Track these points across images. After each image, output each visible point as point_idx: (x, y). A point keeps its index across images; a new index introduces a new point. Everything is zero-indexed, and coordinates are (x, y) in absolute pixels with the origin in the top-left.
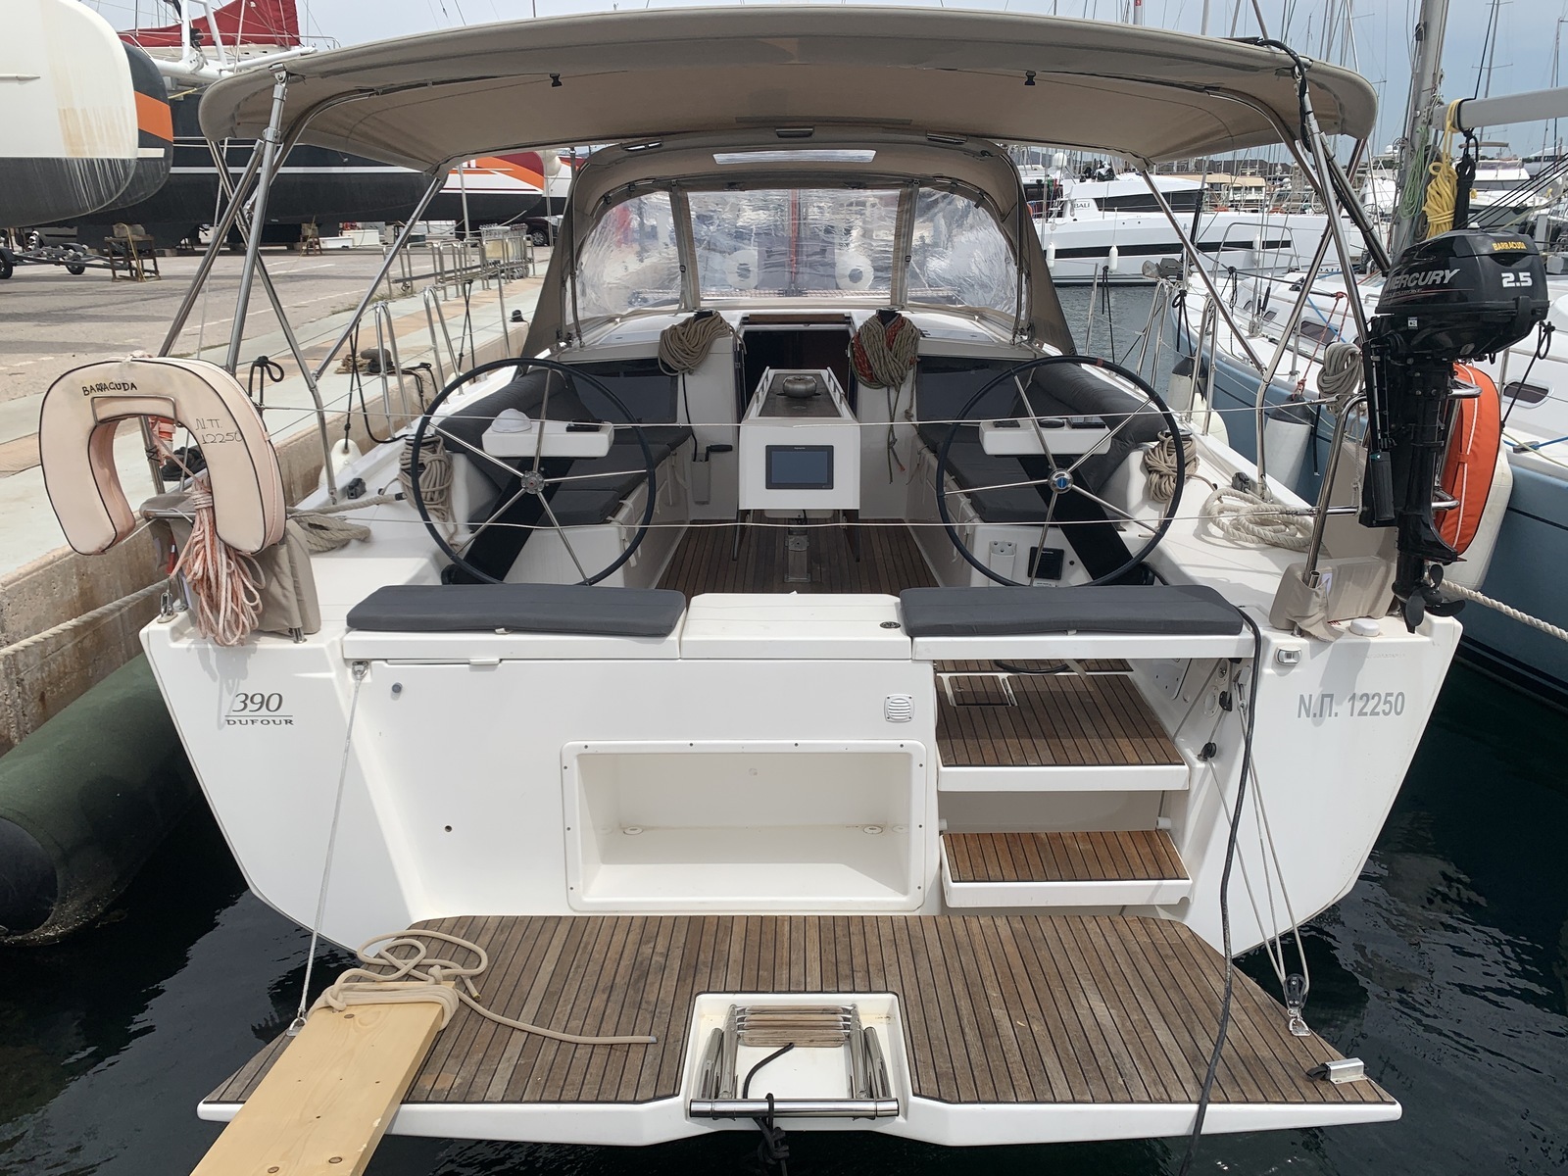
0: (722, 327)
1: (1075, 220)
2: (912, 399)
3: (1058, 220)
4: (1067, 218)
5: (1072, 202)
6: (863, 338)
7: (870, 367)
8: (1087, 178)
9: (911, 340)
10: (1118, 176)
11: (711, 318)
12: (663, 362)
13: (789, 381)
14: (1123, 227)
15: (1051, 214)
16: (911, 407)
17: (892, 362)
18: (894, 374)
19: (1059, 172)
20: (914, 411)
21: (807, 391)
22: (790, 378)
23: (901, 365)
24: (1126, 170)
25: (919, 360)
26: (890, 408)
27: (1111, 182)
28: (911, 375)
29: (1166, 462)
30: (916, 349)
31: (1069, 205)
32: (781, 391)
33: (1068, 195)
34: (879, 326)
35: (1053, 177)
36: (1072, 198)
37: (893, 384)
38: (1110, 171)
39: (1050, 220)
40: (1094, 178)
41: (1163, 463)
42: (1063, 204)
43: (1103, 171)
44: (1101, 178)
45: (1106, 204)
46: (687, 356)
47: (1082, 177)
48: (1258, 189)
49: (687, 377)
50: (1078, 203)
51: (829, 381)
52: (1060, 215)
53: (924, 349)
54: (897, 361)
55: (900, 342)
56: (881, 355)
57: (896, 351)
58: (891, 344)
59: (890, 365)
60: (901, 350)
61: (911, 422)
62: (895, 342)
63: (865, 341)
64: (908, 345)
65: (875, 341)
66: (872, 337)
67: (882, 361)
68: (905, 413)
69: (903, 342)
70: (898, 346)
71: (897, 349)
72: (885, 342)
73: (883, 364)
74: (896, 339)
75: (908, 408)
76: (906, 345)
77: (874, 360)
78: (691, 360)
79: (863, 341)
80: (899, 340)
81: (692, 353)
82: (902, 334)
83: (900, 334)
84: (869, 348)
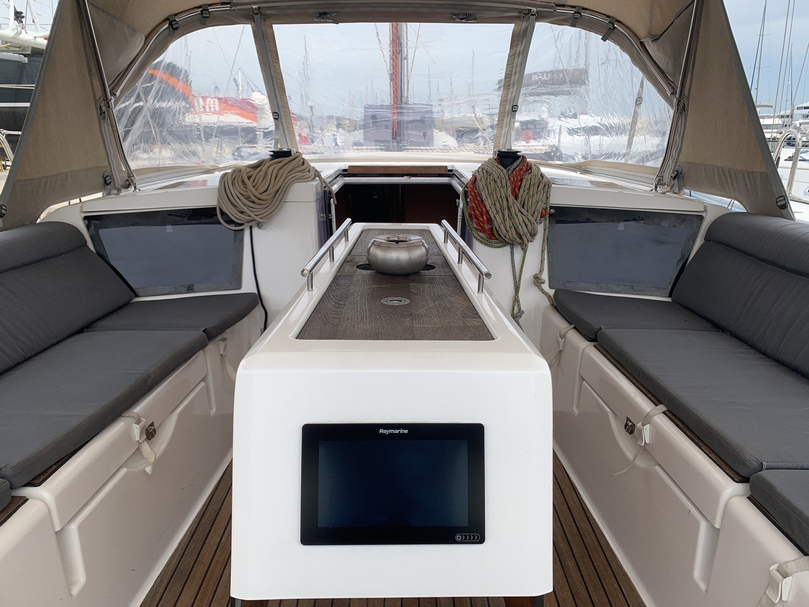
0: (304, 171)
2: (542, 262)
6: (481, 184)
7: (490, 220)
9: (541, 186)
11: (287, 159)
12: (223, 213)
13: (379, 245)
16: (541, 271)
17: (519, 214)
18: (523, 230)
20: (545, 276)
21: (411, 263)
22: (382, 239)
23: (530, 217)
25: (552, 211)
26: (514, 275)
28: (540, 228)
30: (548, 197)
32: (363, 261)
34: (498, 171)
37: (520, 241)
46: (251, 204)
49: (256, 230)
51: (446, 241)
53: (558, 199)
54: (524, 212)
55: (529, 188)
56: (505, 206)
57: (523, 200)
58: (517, 191)
59: (515, 217)
60: (530, 199)
61: (542, 290)
62: (522, 190)
63: (484, 188)
64: (539, 193)
65: (496, 187)
66: (492, 182)
67: (506, 212)
68: (533, 280)
69: (532, 188)
70: (525, 193)
71: (524, 197)
72: (509, 189)
73: (506, 216)
74: (523, 185)
75: (537, 272)
76: (537, 192)
77: (495, 212)
78: (260, 210)
79: (481, 188)
80: (527, 186)
81: (260, 201)
82: (531, 179)
83: (529, 179)
84: (488, 197)
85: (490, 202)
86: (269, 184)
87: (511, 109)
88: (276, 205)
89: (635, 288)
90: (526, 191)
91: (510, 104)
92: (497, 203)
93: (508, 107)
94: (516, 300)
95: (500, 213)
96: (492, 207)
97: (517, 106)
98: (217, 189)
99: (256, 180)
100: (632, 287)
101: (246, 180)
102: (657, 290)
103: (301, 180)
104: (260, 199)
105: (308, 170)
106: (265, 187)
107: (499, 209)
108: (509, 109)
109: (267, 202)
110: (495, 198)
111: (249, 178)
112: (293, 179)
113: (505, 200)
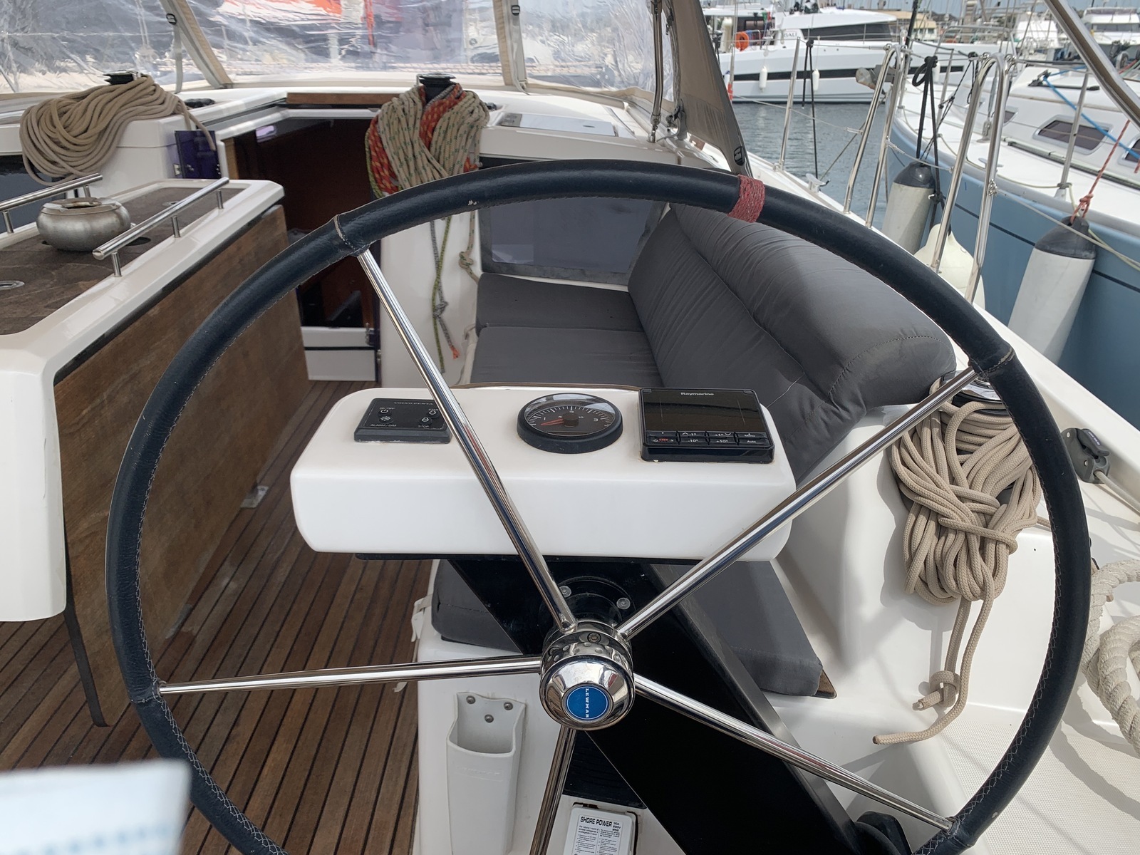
0: (153, 103)
1: (784, 47)
2: (472, 232)
3: (771, 48)
4: (778, 46)
5: (782, 32)
8: (795, 11)
10: (821, 10)
12: (31, 163)
14: (824, 54)
15: (764, 42)
16: (470, 247)
19: (772, 6)
20: (476, 254)
23: (443, 172)
24: (828, 5)
25: (482, 163)
26: (435, 253)
27: (815, 15)
29: (953, 480)
30: (476, 143)
31: (780, 35)
33: (779, 26)
35: (767, 10)
36: (783, 28)
38: (815, 6)
39: (763, 47)
40: (801, 11)
41: (945, 481)
42: (775, 34)
43: (809, 6)
44: (807, 11)
45: (812, 35)
46: (64, 152)
47: (792, 10)
48: (931, 30)
50: (787, 32)
52: (772, 43)
54: (437, 164)
55: (446, 132)
56: (410, 155)
57: (438, 147)
58: (430, 135)
59: (423, 171)
60: (448, 147)
61: (471, 274)
62: (436, 133)
63: (385, 129)
64: (459, 138)
65: (400, 129)
66: (396, 122)
67: (412, 164)
68: (459, 258)
69: (449, 131)
70: (441, 138)
71: (439, 144)
72: (417, 132)
73: (412, 171)
74: (438, 127)
75: (464, 249)
76: (456, 138)
77: (398, 163)
78: (77, 159)
79: (382, 129)
80: (444, 128)
81: (75, 147)
82: (449, 118)
83: (447, 118)
84: (390, 142)
85: (393, 150)
86: (90, 122)
87: (510, 11)
88: (104, 151)
89: (587, 273)
90: (442, 135)
91: (507, 4)
92: (401, 152)
93: (506, 10)
94: (437, 287)
95: (405, 166)
96: (396, 157)
97: (518, 6)
98: (18, 130)
99: (72, 116)
100: (583, 272)
101: (56, 118)
102: (613, 276)
103: (144, 117)
104: (75, 145)
105: (160, 101)
106: (83, 127)
107: (403, 160)
108: (508, 12)
109: (86, 147)
110: (398, 145)
111: (61, 115)
112: (129, 115)
113: (410, 147)
